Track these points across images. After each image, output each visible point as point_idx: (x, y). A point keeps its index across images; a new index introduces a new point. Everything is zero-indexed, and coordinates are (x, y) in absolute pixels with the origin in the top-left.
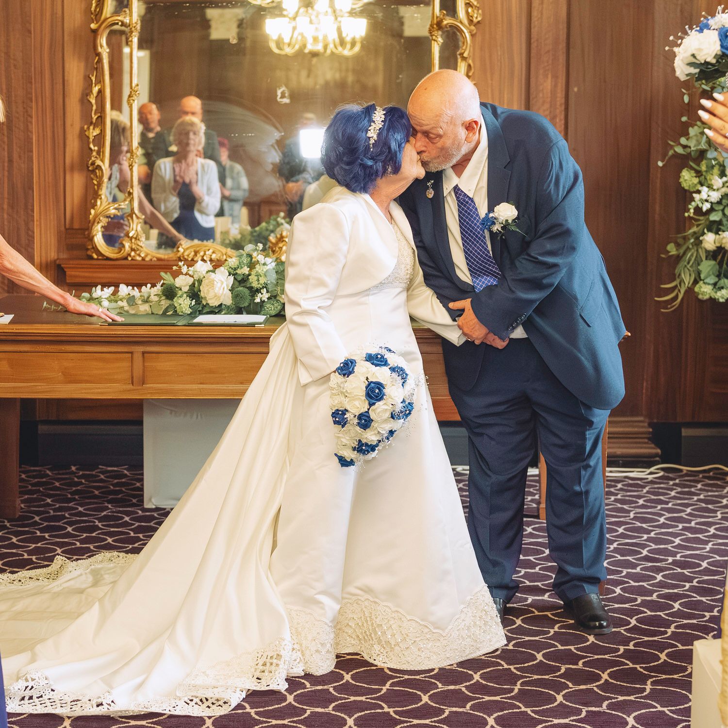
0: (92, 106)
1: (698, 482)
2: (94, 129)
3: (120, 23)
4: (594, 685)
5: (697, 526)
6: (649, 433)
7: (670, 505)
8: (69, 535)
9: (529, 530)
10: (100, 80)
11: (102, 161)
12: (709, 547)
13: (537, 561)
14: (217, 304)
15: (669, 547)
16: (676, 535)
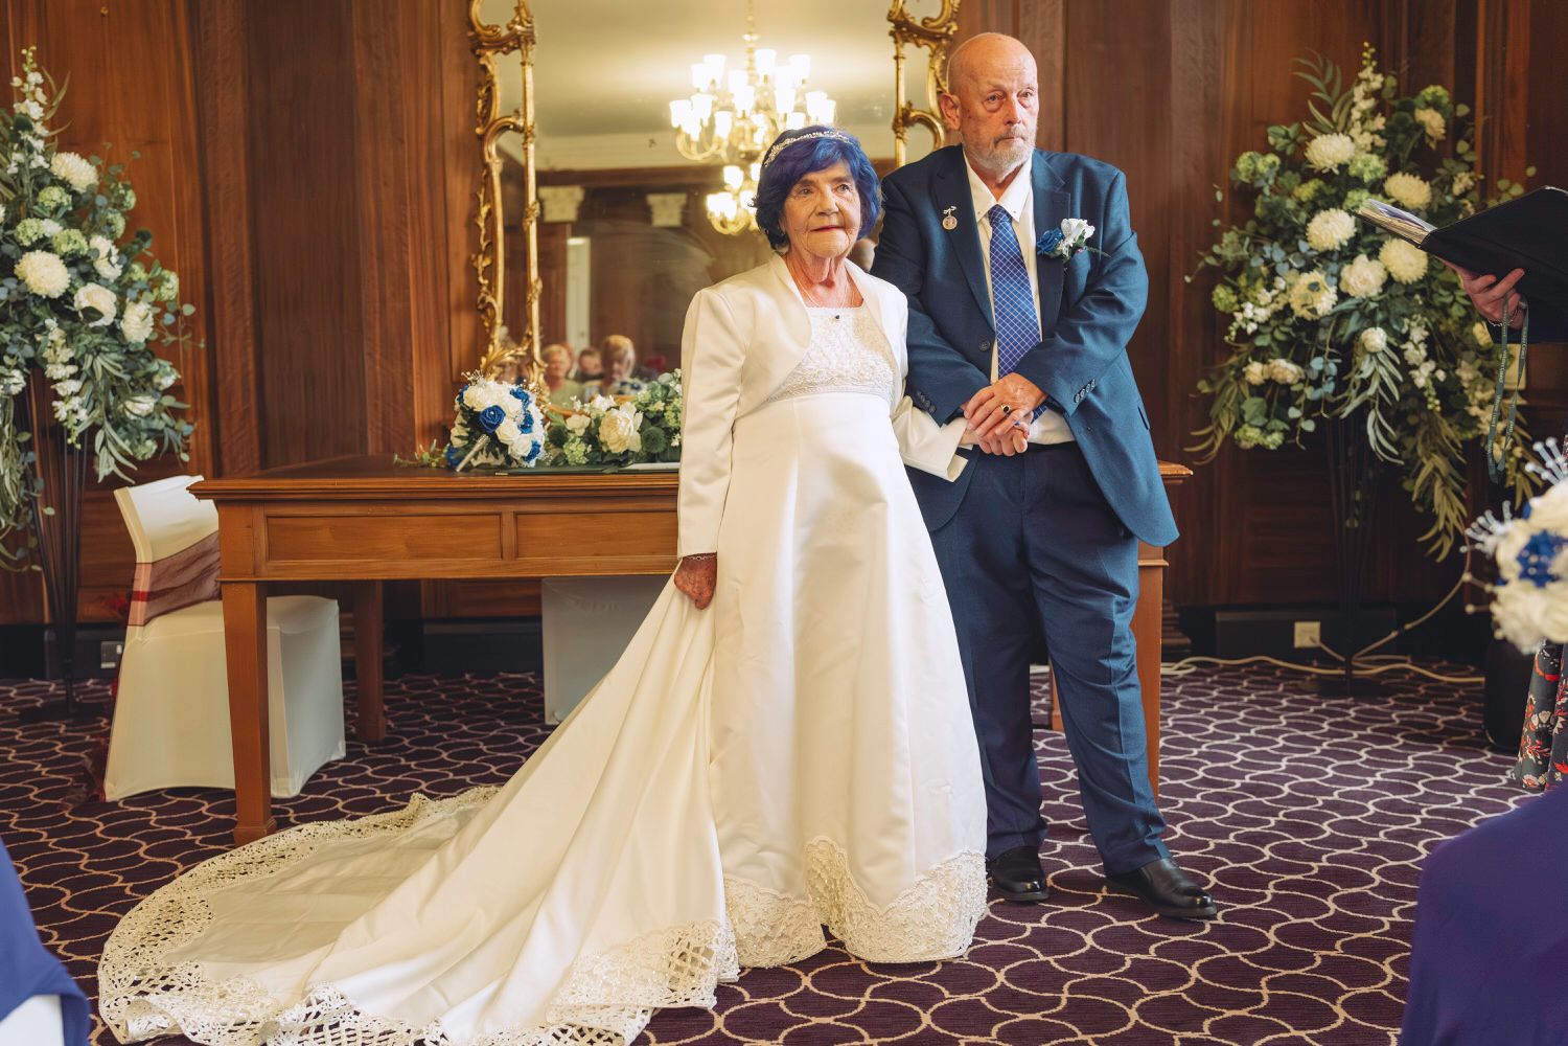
0: (480, 230)
1: (1243, 678)
2: (483, 259)
3: (512, 127)
4: (1181, 988)
5: (1260, 736)
6: (1175, 619)
7: (1216, 709)
8: (442, 764)
9: (1041, 745)
10: (490, 199)
11: (495, 297)
12: (1284, 763)
13: (1059, 789)
14: (621, 450)
15: (1231, 764)
16: (1237, 749)
